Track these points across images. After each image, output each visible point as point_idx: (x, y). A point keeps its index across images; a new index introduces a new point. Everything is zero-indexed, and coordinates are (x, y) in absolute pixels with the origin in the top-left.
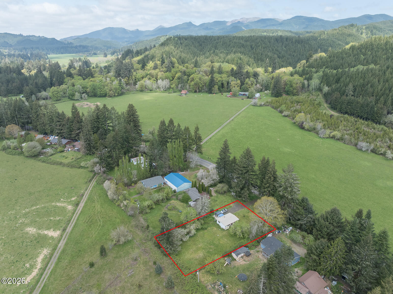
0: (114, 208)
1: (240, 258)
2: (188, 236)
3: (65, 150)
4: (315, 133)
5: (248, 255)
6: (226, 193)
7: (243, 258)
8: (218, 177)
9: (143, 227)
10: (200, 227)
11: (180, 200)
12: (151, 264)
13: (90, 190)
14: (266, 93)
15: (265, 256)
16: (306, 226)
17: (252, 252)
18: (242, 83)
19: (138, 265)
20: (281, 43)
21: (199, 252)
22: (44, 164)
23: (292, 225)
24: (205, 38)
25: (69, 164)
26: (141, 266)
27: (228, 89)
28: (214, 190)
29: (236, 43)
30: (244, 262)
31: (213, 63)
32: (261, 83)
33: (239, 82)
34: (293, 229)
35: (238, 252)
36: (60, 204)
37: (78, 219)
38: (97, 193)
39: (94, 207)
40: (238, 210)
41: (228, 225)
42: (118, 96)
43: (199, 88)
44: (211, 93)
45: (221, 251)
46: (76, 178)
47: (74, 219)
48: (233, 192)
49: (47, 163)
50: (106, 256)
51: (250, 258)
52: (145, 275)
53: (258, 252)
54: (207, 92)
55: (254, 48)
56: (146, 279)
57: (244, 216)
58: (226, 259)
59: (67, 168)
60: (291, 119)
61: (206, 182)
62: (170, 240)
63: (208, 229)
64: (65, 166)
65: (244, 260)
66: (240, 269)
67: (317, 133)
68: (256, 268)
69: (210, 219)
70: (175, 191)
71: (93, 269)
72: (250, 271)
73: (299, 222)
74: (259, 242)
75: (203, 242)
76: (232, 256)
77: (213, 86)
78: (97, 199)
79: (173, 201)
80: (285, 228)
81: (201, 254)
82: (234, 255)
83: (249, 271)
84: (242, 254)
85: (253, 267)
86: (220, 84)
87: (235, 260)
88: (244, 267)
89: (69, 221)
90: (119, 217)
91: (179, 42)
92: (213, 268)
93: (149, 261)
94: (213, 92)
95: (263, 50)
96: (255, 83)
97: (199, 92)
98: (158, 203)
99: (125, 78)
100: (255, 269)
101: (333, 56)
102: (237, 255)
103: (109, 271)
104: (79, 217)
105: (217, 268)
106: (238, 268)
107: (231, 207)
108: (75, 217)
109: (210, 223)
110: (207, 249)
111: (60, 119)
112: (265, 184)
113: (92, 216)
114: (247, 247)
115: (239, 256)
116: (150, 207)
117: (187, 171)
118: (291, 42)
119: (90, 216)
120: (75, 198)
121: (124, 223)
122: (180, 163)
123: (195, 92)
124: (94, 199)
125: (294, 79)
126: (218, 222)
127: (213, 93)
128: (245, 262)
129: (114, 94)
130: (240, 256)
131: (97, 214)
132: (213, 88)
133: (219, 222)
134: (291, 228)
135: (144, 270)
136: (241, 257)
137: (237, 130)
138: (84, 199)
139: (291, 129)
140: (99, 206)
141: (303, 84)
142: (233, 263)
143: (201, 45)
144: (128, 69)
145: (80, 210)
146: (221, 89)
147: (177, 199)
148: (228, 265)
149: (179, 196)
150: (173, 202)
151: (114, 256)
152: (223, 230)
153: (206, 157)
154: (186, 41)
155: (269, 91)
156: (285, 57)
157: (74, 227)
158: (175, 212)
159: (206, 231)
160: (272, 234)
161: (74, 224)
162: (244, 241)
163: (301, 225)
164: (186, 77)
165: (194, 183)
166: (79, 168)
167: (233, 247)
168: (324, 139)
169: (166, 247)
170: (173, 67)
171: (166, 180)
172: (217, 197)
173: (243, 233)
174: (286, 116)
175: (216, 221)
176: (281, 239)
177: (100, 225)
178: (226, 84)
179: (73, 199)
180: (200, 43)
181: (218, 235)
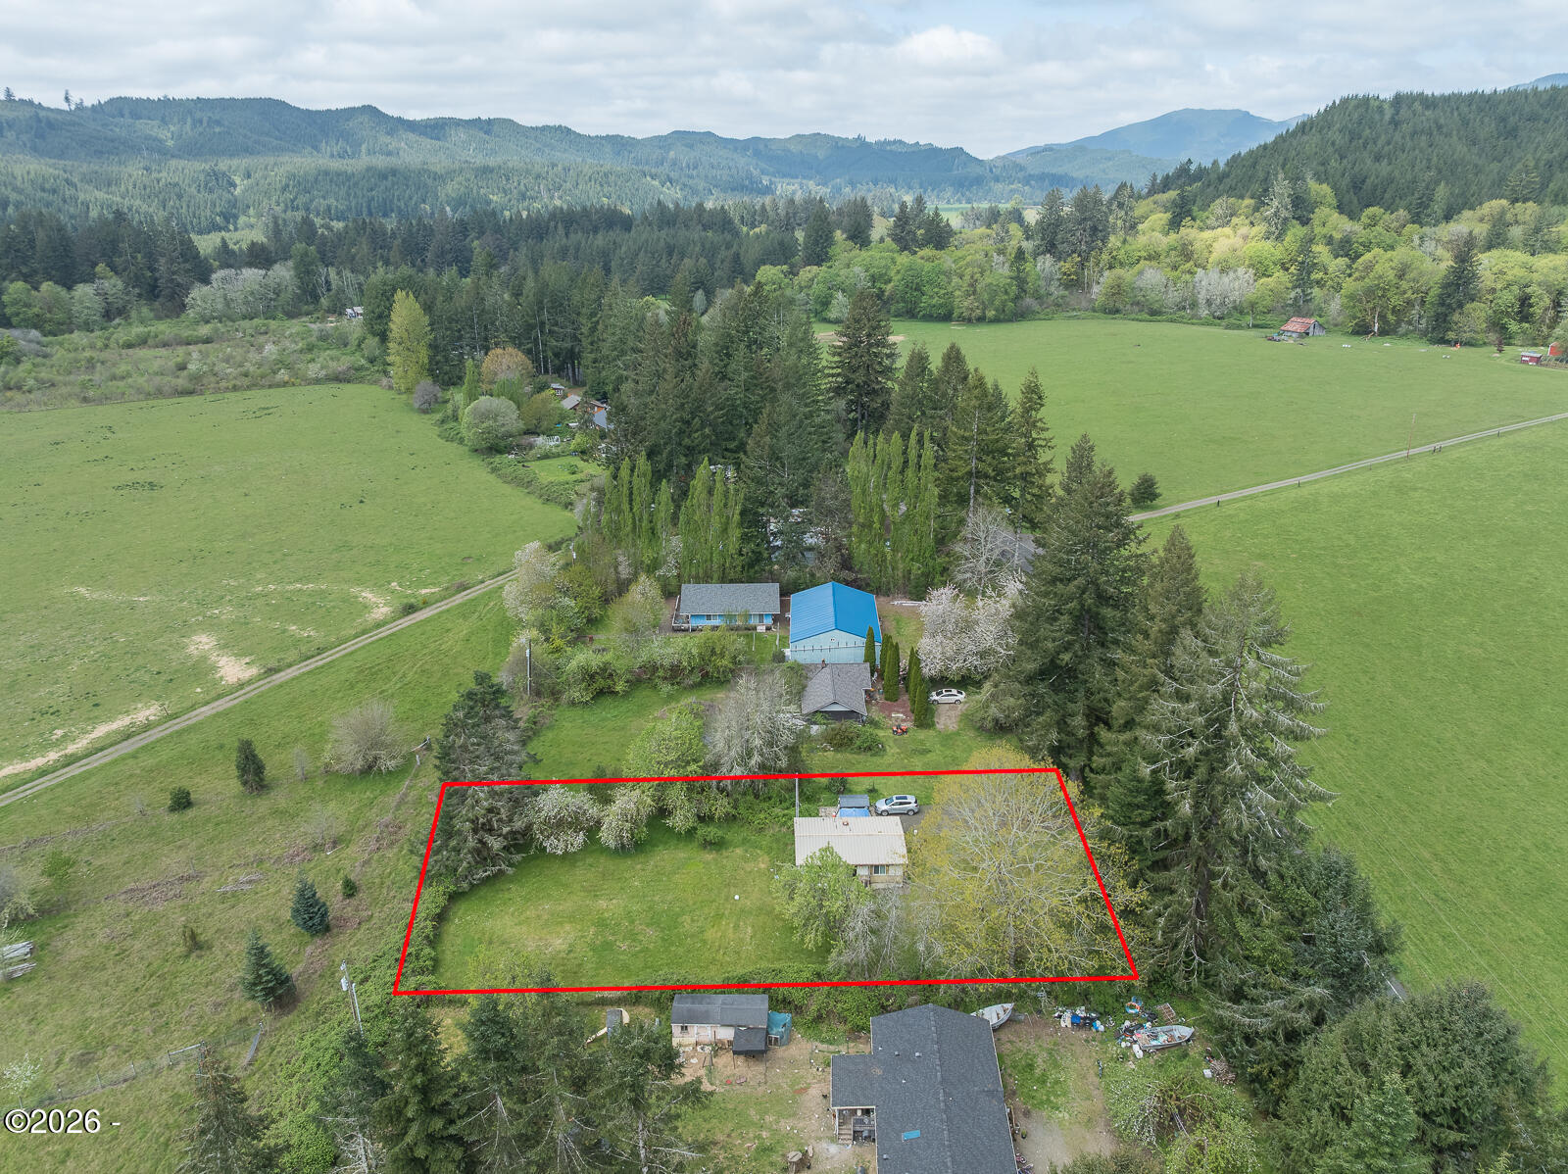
1: (703, 1045)
7: (714, 1057)
21: (567, 927)
22: (489, 476)
25: (542, 488)
36: (370, 596)
37: (353, 653)
39: (449, 631)
42: (996, 320)
43: (1383, 315)
44: (1442, 341)
47: (346, 649)
49: (500, 477)
54: (1424, 334)
59: (535, 500)
64: (534, 493)
70: (779, 659)
75: (633, 897)
77: (1461, 306)
84: (725, 1033)
86: (1508, 297)
89: (323, 650)
94: (1451, 335)
97: (1383, 333)
99: (1069, 259)
102: (681, 1020)
103: (200, 847)
104: (364, 647)
108: (357, 643)
110: (613, 934)
113: (399, 657)
116: (600, 683)
119: (396, 654)
120: (432, 591)
123: (1364, 331)
124: (479, 608)
127: (1454, 344)
129: (984, 310)
130: (703, 1033)
131: (425, 654)
132: (1456, 317)
136: (714, 1045)
138: (454, 600)
140: (465, 632)
144: (1090, 219)
145: (395, 629)
146: (1511, 327)
151: (283, 805)
157: (310, 672)
159: (710, 856)
161: (322, 663)
170: (1304, 222)
172: (949, 738)
178: (1547, 301)
179: (424, 591)
180: (1512, 120)
181: (737, 897)
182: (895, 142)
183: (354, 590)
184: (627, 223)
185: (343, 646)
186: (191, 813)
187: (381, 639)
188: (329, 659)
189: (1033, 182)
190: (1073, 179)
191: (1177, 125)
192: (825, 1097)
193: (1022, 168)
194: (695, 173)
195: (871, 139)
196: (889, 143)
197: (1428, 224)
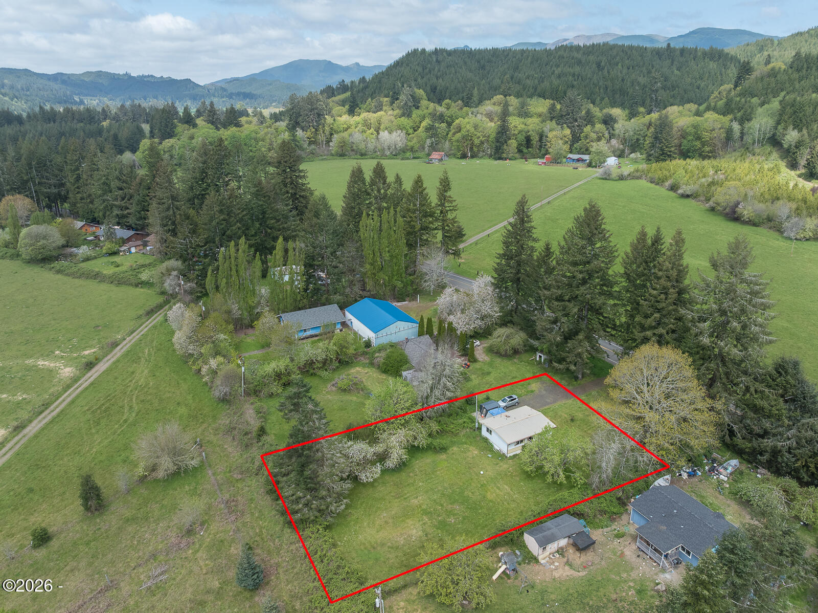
0: (185, 379)
1: (553, 554)
2: (378, 469)
3: (121, 251)
4: (770, 228)
5: (583, 545)
6: (517, 356)
7: (563, 556)
8: (496, 309)
9: (246, 434)
10: (422, 441)
11: (379, 367)
12: (236, 552)
13: (142, 333)
14: (632, 159)
15: (649, 553)
16: (795, 456)
17: (596, 535)
18: (575, 138)
19: (190, 551)
20: (668, 62)
21: (410, 522)
22: (59, 276)
23: (738, 452)
24: (492, 52)
25: (114, 277)
26: (202, 554)
27: (540, 150)
28: (484, 348)
29: (564, 58)
30: (567, 572)
31: (508, 97)
32: (622, 136)
33: (568, 132)
34: (744, 468)
35: (548, 533)
36: (46, 363)
37: (73, 402)
38: (155, 342)
39: (133, 373)
40: (555, 402)
41: (518, 443)
43: (471, 149)
44: (500, 158)
45: (486, 526)
46: (119, 306)
47: (64, 400)
48: (542, 352)
49: (67, 275)
50: (101, 514)
51: (589, 556)
52: (202, 587)
53: (619, 536)
54: (490, 156)
55: (606, 68)
56: (202, 604)
57: (572, 420)
58: (501, 553)
59: (109, 285)
60: (702, 201)
61: (461, 323)
62: (307, 473)
63: (450, 451)
64: (104, 281)
65: (568, 563)
66: (553, 597)
67: (779, 230)
68: (614, 596)
69: (461, 421)
70: (368, 344)
71: (41, 553)
72: (591, 607)
73: (768, 443)
74: (622, 503)
75: (427, 492)
76: (523, 547)
77: (506, 142)
78: (150, 354)
79: (357, 368)
80: (714, 461)
81: (414, 530)
82: (530, 541)
83: (584, 608)
84: (563, 542)
85: (601, 594)
86: (521, 137)
87: (536, 559)
88: (567, 590)
89: (46, 405)
90: (191, 401)
91: (434, 59)
92: (447, 587)
93: (233, 541)
94: (504, 155)
95: (625, 71)
96: (607, 135)
97: (472, 157)
98: (312, 371)
99: (309, 130)
100: (609, 600)
101: (808, 68)
102: (543, 544)
103: (90, 564)
104: (78, 396)
105: (464, 585)
106: (543, 592)
107: (532, 391)
108: (69, 395)
109: (462, 434)
110: (439, 516)
111: (124, 182)
112: (646, 317)
113: (114, 397)
114: (579, 515)
115: (550, 545)
116: (284, 378)
117: (415, 299)
118: (692, 56)
119: (109, 395)
120: (93, 351)
121: (198, 421)
122: (396, 277)
123: (464, 156)
124: (140, 355)
125: (706, 120)
126: (484, 433)
127: (506, 159)
128: (572, 572)
130: (553, 547)
131: (131, 391)
132: (505, 147)
133: (488, 430)
134: (734, 462)
135: (204, 571)
136: (558, 551)
137: (560, 221)
138: (116, 354)
139: (703, 221)
140: (146, 371)
141: (729, 132)
142: (527, 571)
143: (483, 67)
145: (92, 379)
146: (525, 150)
147: (372, 364)
148: (509, 577)
149: (377, 355)
150: (358, 372)
151: (128, 514)
152: (501, 456)
153: (472, 271)
154: (450, 58)
155: (641, 154)
156: (678, 88)
157: (52, 422)
158: (357, 397)
159: (444, 456)
160: (668, 477)
161: (54, 414)
162: (571, 495)
163: (775, 452)
164: (444, 125)
165: (425, 324)
166: (137, 286)
167: (530, 513)
168: (799, 242)
169: (293, 495)
170: (417, 108)
171: (349, 316)
172: (491, 364)
173: (566, 470)
174: (688, 196)
175: (480, 429)
176: (703, 497)
177: (125, 421)
178: (537, 139)
179: (86, 352)
180: (482, 62)
181: (482, 472)
182: (149, 76)
183: (29, 362)
184: (19, 120)
185: (61, 399)
186: (54, 544)
187: (86, 389)
188: (58, 410)
189: (234, 97)
190: (255, 95)
191: (297, 67)
192: (638, 556)
193: (224, 90)
194: (28, 93)
195: (134, 74)
196: (146, 76)
197: (472, 107)
